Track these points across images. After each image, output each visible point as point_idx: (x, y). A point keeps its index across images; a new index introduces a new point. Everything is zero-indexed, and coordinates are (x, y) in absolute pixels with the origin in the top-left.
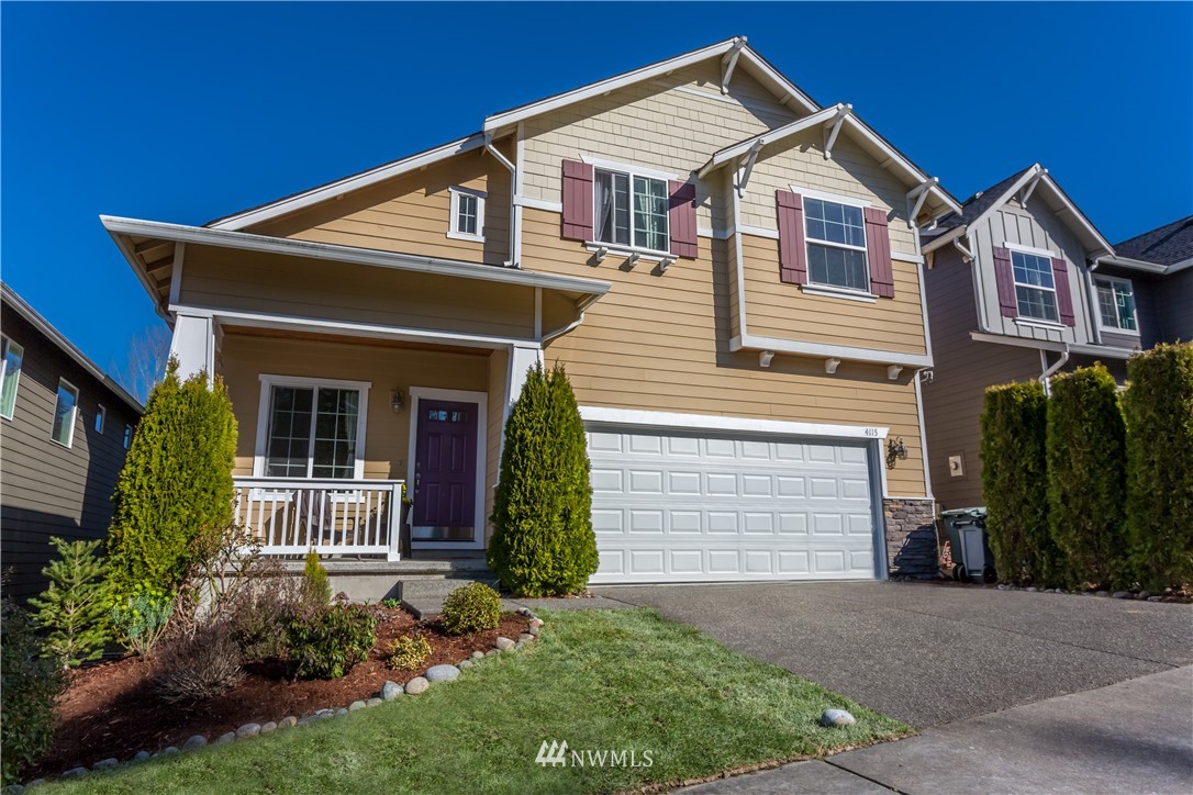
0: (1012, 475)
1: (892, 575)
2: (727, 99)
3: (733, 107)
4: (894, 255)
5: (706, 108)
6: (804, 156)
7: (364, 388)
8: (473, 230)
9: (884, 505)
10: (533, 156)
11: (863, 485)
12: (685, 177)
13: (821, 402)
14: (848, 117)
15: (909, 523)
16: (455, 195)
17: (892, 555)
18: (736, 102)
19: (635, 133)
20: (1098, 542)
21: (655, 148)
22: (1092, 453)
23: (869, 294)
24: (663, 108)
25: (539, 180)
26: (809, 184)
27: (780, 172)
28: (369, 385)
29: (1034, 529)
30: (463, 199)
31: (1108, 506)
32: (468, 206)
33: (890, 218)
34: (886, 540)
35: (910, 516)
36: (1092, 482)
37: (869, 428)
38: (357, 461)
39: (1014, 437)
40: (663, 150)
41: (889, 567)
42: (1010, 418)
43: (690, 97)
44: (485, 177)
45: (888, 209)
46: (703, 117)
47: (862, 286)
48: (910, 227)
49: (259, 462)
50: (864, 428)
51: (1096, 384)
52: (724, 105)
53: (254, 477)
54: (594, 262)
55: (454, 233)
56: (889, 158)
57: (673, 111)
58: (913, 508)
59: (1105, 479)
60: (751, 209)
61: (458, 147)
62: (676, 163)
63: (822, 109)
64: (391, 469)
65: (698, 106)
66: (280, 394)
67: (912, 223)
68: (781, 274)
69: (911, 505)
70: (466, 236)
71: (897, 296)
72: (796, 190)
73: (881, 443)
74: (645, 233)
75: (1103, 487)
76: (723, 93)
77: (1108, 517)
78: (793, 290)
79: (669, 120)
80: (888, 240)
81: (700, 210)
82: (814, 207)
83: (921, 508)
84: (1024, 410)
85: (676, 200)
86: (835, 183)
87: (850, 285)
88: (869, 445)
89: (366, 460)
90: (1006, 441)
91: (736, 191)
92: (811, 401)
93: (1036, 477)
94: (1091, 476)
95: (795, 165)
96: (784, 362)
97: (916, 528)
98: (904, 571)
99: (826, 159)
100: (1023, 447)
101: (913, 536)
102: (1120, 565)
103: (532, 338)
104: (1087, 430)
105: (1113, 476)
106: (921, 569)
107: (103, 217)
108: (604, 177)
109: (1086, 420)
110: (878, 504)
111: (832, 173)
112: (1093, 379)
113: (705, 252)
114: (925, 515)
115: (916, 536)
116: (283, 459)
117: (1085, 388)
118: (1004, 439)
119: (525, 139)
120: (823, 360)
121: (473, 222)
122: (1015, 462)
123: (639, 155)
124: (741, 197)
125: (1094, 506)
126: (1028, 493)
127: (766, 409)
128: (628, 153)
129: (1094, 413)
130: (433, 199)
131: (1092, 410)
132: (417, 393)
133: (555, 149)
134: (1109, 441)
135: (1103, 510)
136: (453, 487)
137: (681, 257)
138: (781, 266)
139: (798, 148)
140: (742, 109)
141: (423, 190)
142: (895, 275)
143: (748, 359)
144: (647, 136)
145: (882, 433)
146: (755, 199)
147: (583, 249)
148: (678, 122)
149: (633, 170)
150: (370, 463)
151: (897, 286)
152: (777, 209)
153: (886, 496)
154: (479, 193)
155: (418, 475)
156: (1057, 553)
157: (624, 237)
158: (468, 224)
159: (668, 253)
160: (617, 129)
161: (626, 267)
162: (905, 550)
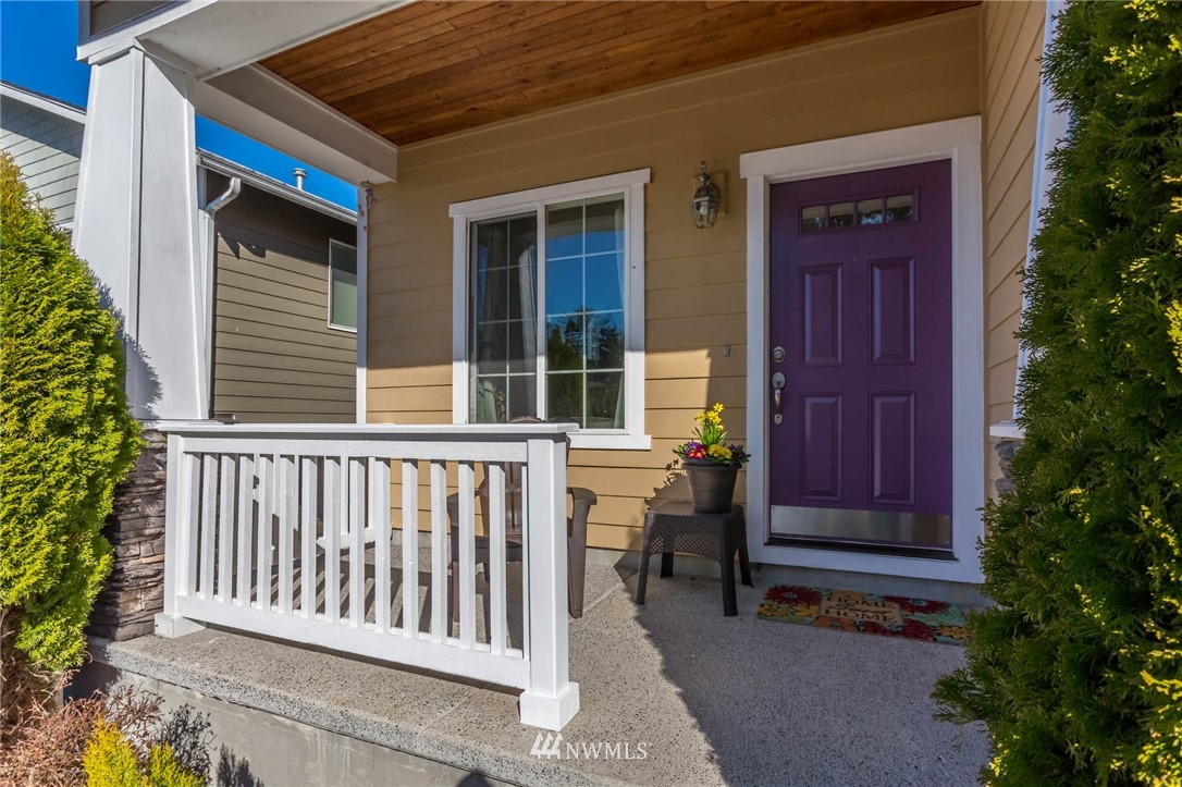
7: (630, 186)
28: (645, 175)
38: (629, 356)
49: (461, 373)
64: (712, 366)
66: (484, 233)
89: (647, 351)
116: (496, 364)
132: (760, 168)
136: (878, 401)
150: (660, 357)
155: (779, 377)
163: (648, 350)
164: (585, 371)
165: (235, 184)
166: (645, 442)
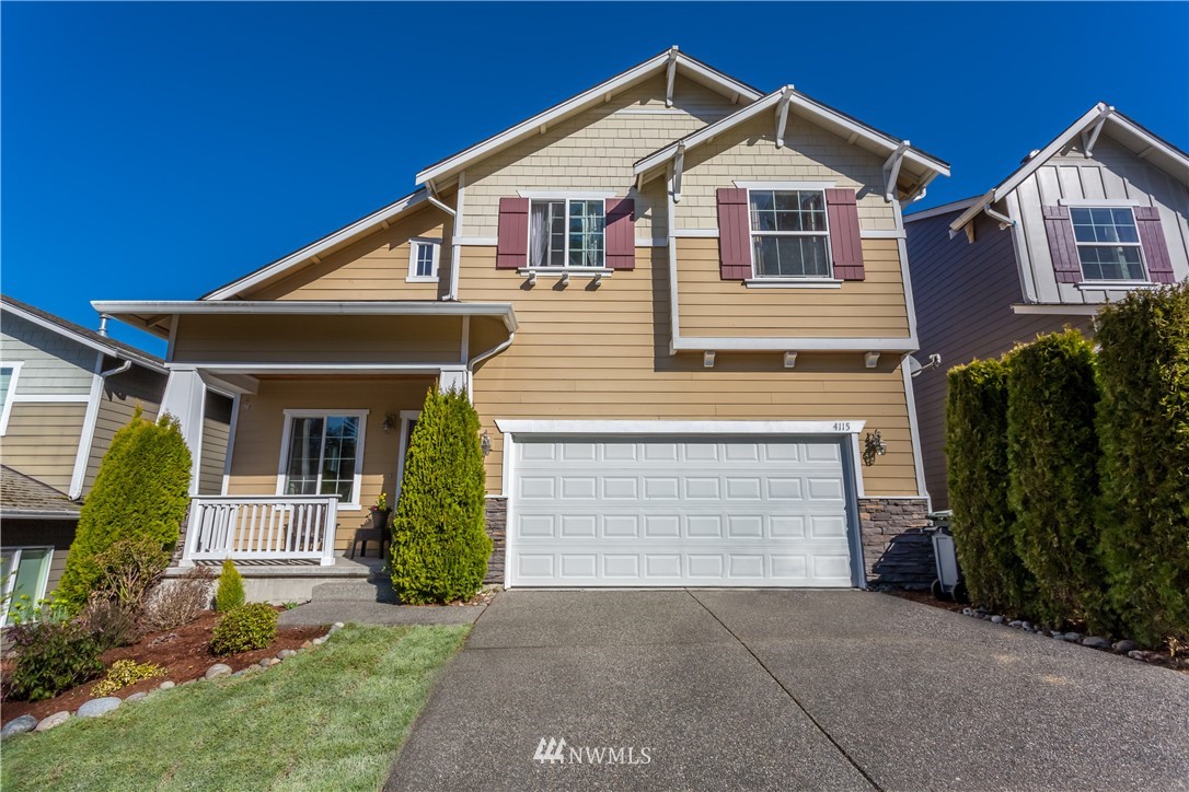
0: (972, 473)
1: (870, 584)
2: (673, 110)
3: (679, 117)
4: (863, 233)
5: (648, 124)
6: (754, 149)
7: (361, 415)
8: (429, 272)
9: (859, 505)
10: (473, 200)
11: (836, 483)
12: (624, 193)
13: (777, 398)
14: (794, 98)
15: (894, 525)
16: (414, 246)
17: (870, 562)
18: (682, 112)
19: (572, 161)
20: (1069, 563)
21: (592, 172)
22: (1054, 445)
23: (832, 279)
24: (603, 134)
25: (476, 220)
26: (756, 177)
27: (723, 170)
28: (368, 412)
29: (997, 541)
30: (421, 247)
31: (1078, 516)
32: (425, 253)
33: (860, 196)
34: (863, 545)
35: (894, 517)
36: (1057, 484)
37: (838, 422)
38: (356, 476)
39: (973, 428)
40: (602, 172)
41: (866, 575)
42: (968, 404)
43: (632, 117)
44: (442, 226)
45: (857, 187)
46: (644, 134)
47: (824, 271)
48: (887, 201)
49: (281, 480)
50: (833, 423)
51: (1060, 355)
52: (669, 117)
53: (276, 496)
54: (527, 286)
55: (413, 276)
56: (852, 132)
57: (613, 134)
58: (899, 509)
59: (1070, 479)
60: (687, 212)
61: (405, 204)
62: (615, 182)
63: (765, 95)
64: (385, 480)
65: (640, 124)
66: (299, 423)
67: (890, 196)
68: (721, 272)
69: (896, 505)
70: (424, 278)
71: (868, 277)
72: (740, 185)
73: (855, 438)
74: (581, 253)
75: (1068, 491)
76: (667, 107)
77: (1077, 531)
78: (737, 286)
79: (609, 143)
80: (857, 218)
81: (640, 222)
82: (760, 198)
83: (911, 508)
84: (985, 393)
85: (612, 217)
86: (790, 171)
87: (809, 273)
88: (843, 440)
90: (964, 432)
91: (670, 197)
92: (766, 398)
93: (998, 476)
94: (1055, 476)
95: (740, 160)
96: (728, 360)
97: (903, 531)
98: (887, 579)
99: (778, 147)
100: (983, 439)
101: (898, 540)
102: (1096, 599)
103: (459, 362)
104: (1048, 414)
105: (1081, 475)
106: (909, 578)
107: (93, 302)
108: (540, 206)
109: (1047, 402)
110: (853, 505)
111: (786, 160)
112: (1057, 347)
113: (643, 262)
114: (915, 516)
115: (904, 540)
116: (298, 477)
117: (1046, 360)
118: (962, 429)
119: (466, 186)
120: (780, 354)
121: (429, 265)
122: (975, 458)
123: (576, 181)
124: (676, 202)
125: (1059, 516)
126: (990, 495)
127: (711, 410)
128: (566, 181)
129: (1056, 393)
130: (396, 252)
131: (1053, 389)
132: (406, 416)
133: (492, 190)
134: (1077, 428)
135: (1071, 523)
137: (616, 269)
138: (721, 265)
139: (745, 142)
140: (689, 117)
141: (388, 246)
142: (866, 255)
143: (691, 361)
144: (585, 162)
145: (856, 427)
146: (692, 201)
147: (518, 275)
148: (618, 143)
149: (569, 196)
150: (367, 477)
151: (867, 266)
152: (718, 207)
153: (861, 495)
154: (435, 240)
156: (1023, 576)
157: (558, 259)
158: (424, 269)
159: (603, 268)
160: (555, 162)
161: (560, 286)
162: (887, 555)
163: (363, 474)
164: (338, 481)
165: (128, 364)
166: (359, 508)
